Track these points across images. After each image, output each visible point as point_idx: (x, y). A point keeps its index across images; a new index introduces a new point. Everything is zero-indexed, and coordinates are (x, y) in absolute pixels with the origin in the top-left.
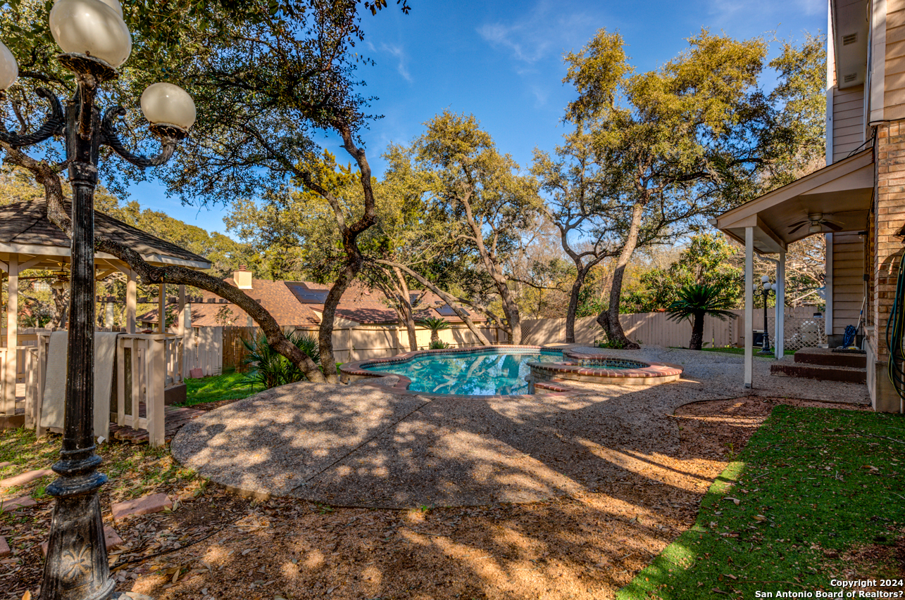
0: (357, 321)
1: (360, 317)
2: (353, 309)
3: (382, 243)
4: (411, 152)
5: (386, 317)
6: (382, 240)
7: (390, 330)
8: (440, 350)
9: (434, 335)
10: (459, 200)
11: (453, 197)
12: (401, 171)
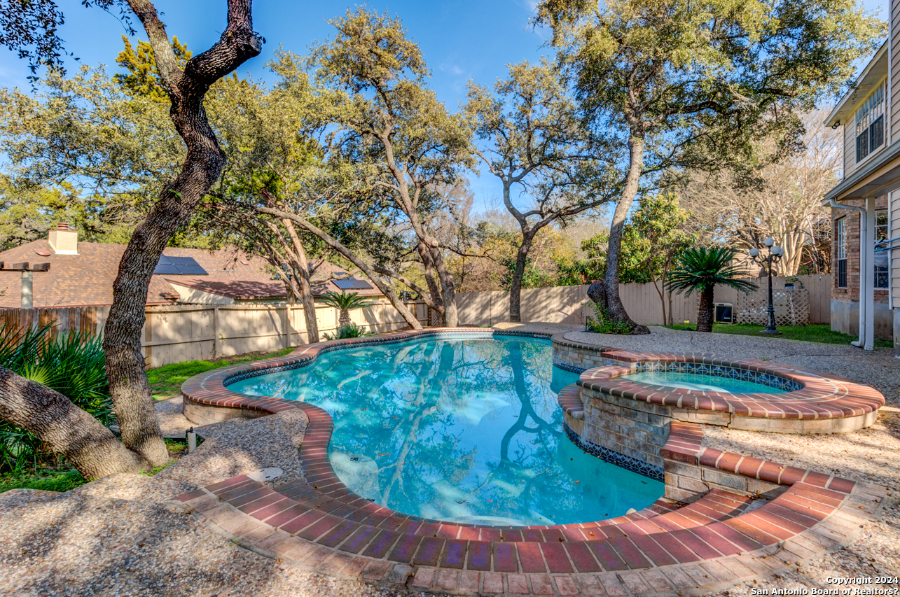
0: (230, 296)
1: (236, 291)
2: (227, 282)
3: (267, 184)
4: (310, 64)
5: (270, 291)
6: (267, 178)
7: (278, 310)
8: (353, 340)
9: (344, 316)
10: (376, 135)
11: (368, 132)
12: (296, 85)
